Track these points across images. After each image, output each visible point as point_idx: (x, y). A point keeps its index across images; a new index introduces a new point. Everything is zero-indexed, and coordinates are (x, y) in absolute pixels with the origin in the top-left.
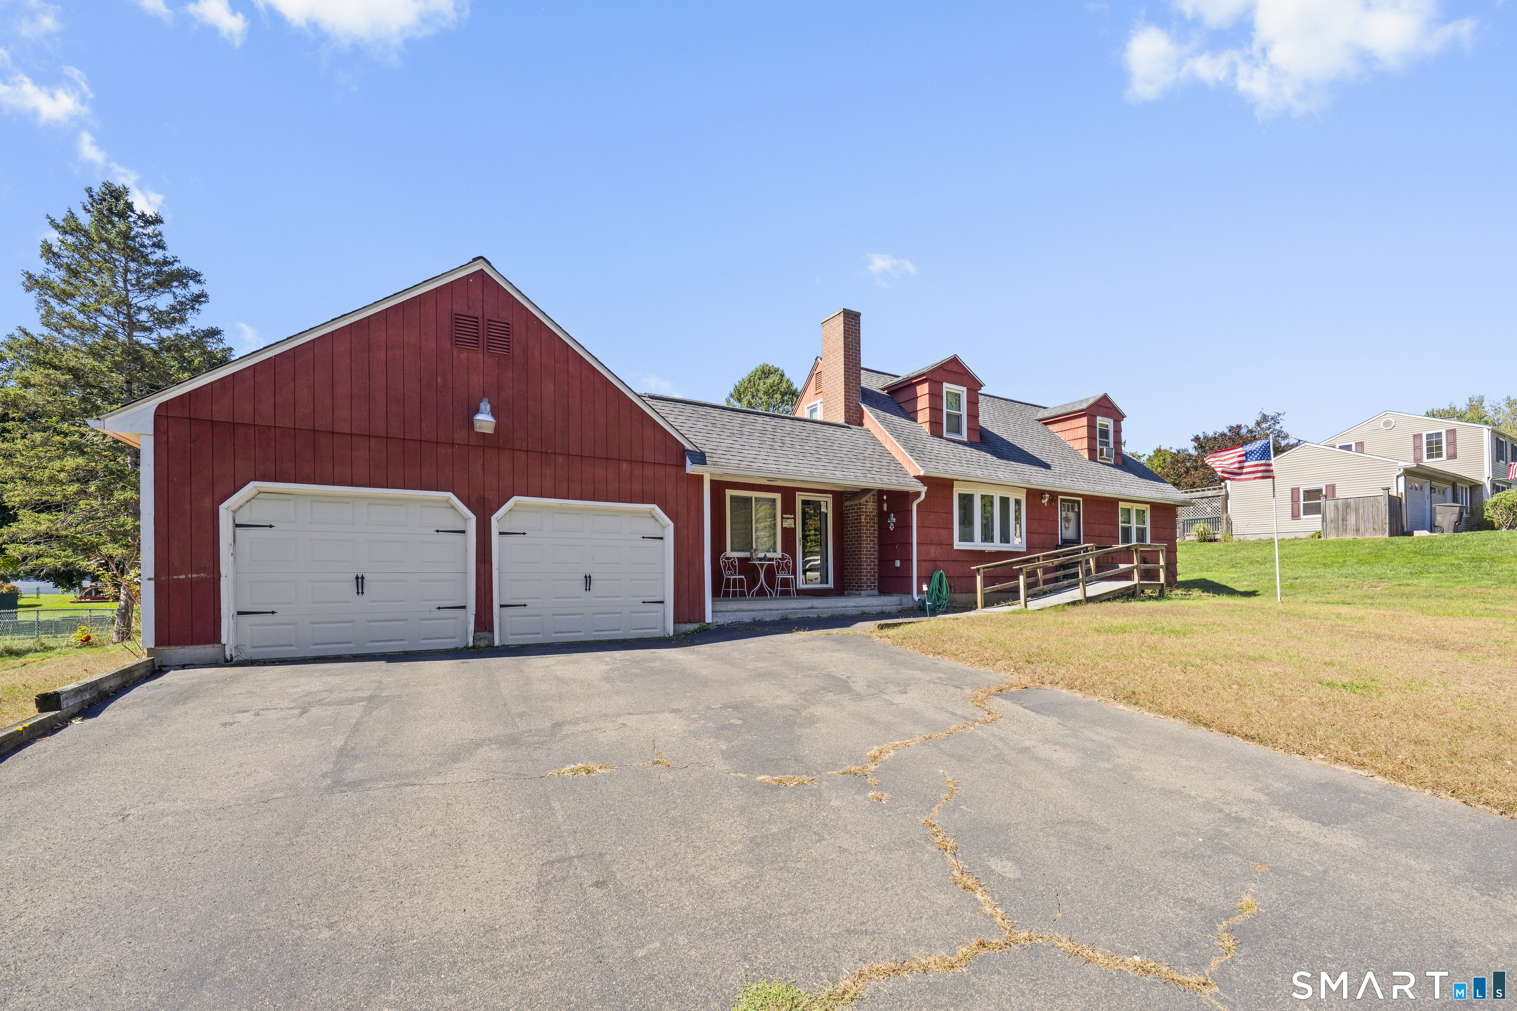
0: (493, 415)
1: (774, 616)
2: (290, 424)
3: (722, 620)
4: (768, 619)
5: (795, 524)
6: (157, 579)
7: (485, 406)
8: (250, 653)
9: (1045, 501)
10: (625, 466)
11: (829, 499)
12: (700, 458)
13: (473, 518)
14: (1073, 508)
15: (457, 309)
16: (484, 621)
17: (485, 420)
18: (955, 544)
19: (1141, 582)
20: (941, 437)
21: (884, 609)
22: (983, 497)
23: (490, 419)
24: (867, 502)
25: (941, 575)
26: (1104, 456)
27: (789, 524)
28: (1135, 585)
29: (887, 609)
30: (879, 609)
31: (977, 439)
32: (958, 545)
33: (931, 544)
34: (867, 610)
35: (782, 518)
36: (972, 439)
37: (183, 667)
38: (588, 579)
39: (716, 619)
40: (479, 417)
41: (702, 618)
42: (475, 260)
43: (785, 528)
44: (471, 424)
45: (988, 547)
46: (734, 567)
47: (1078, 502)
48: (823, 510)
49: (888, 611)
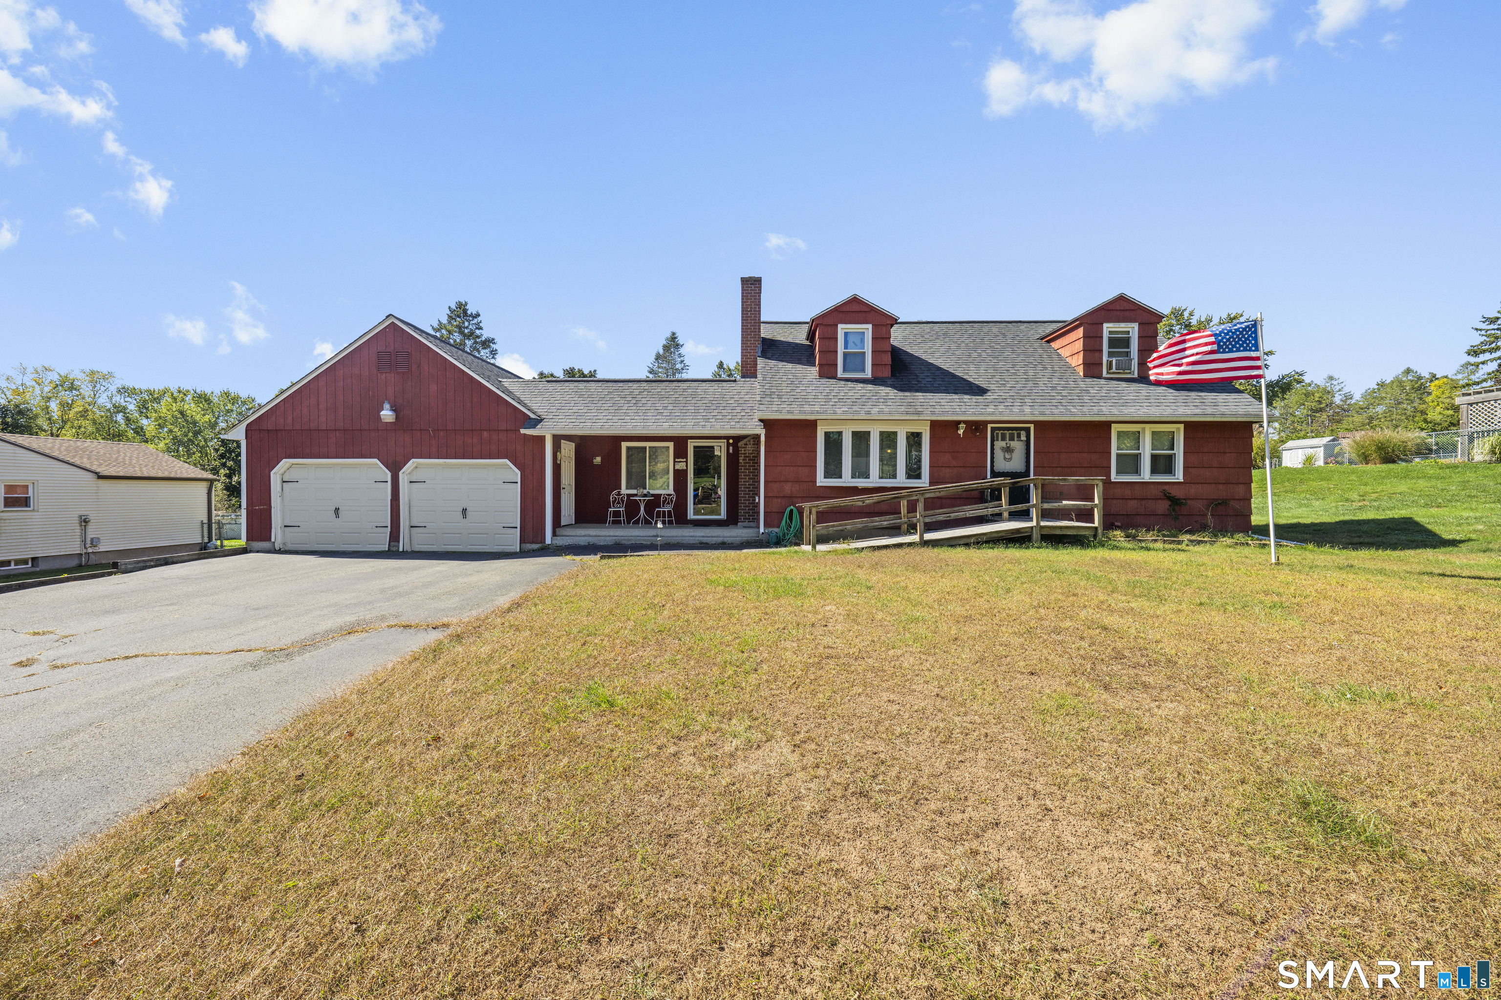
0: (392, 410)
1: (609, 541)
2: (299, 428)
3: (560, 541)
4: (602, 544)
5: (687, 466)
6: (247, 509)
7: (387, 406)
8: (290, 547)
9: (961, 432)
10: (485, 434)
11: (723, 443)
12: (536, 422)
13: (389, 474)
14: (1019, 436)
15: (380, 349)
16: (395, 536)
17: (387, 414)
18: (818, 480)
19: (1043, 524)
20: (834, 377)
21: (726, 540)
22: (855, 434)
23: (390, 413)
24: (746, 444)
25: (791, 511)
26: (1114, 370)
27: (681, 466)
28: (1032, 528)
29: (729, 540)
30: (720, 540)
31: (887, 372)
32: (821, 480)
33: (786, 481)
34: (705, 540)
35: (675, 462)
36: (880, 375)
37: (258, 552)
38: (464, 511)
39: (554, 542)
40: (382, 413)
41: (543, 540)
42: (387, 317)
43: (678, 470)
44: (379, 417)
45: (861, 483)
46: (623, 501)
47: (1027, 430)
48: (717, 453)
49: (730, 542)
